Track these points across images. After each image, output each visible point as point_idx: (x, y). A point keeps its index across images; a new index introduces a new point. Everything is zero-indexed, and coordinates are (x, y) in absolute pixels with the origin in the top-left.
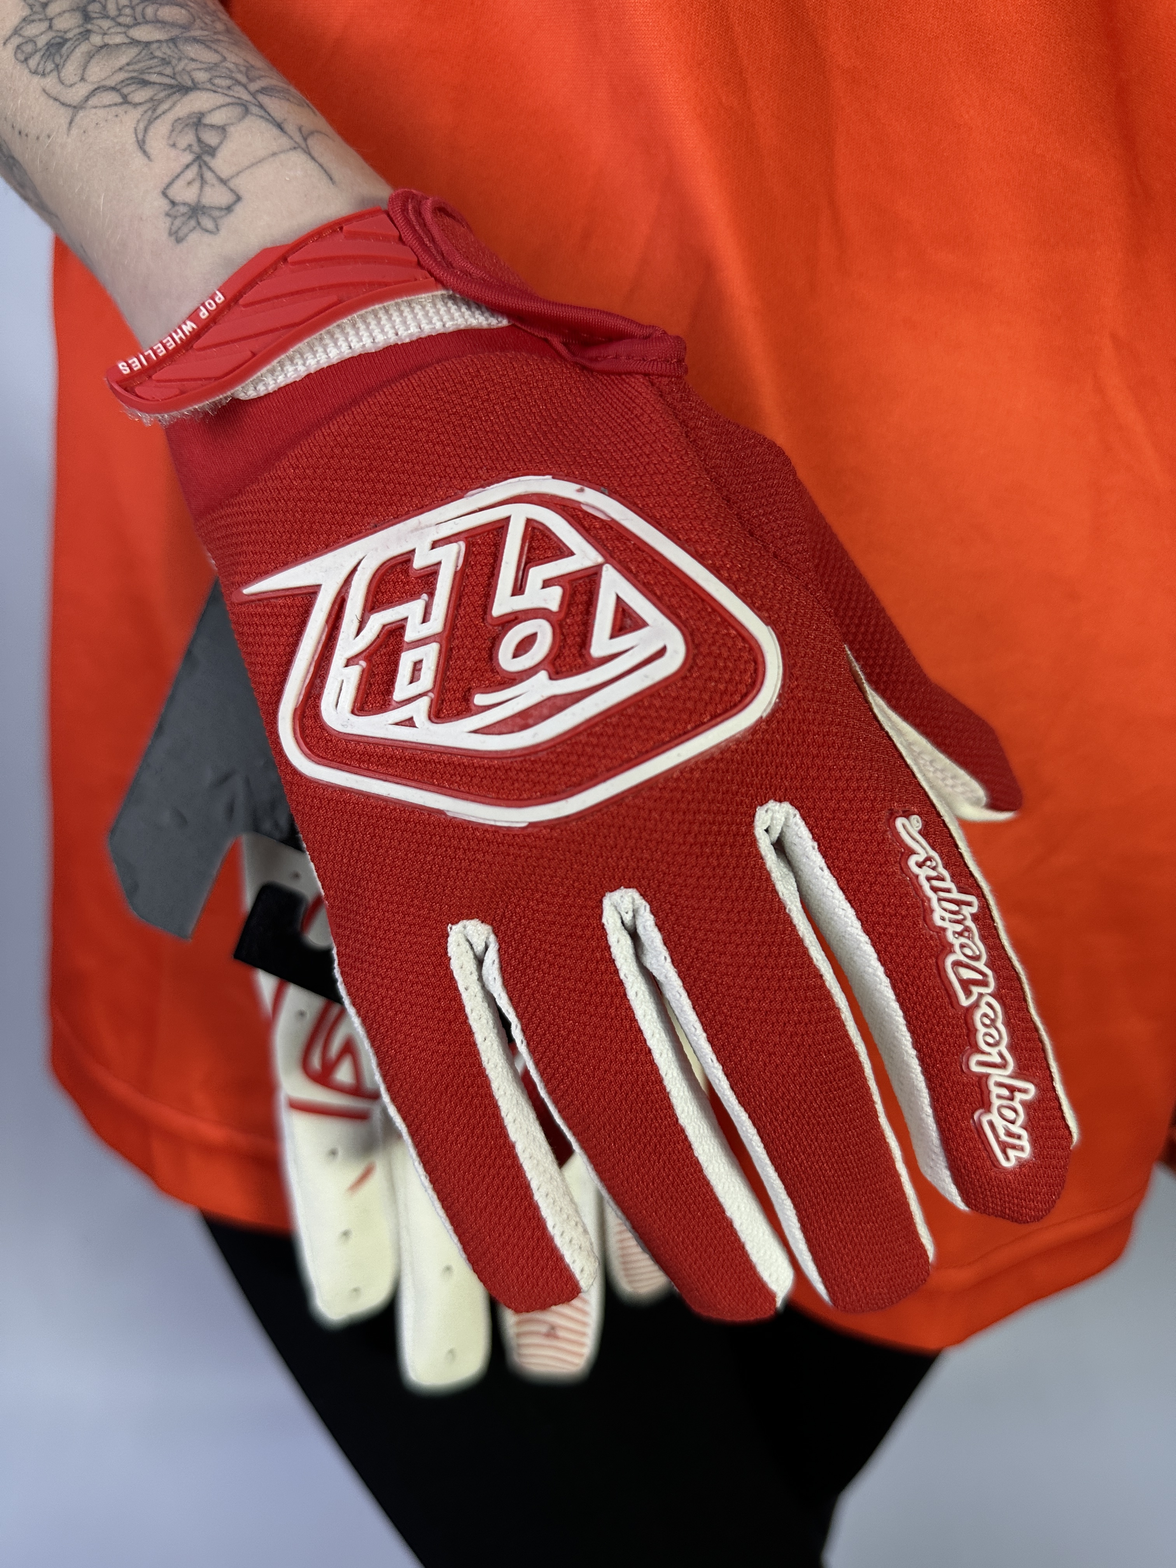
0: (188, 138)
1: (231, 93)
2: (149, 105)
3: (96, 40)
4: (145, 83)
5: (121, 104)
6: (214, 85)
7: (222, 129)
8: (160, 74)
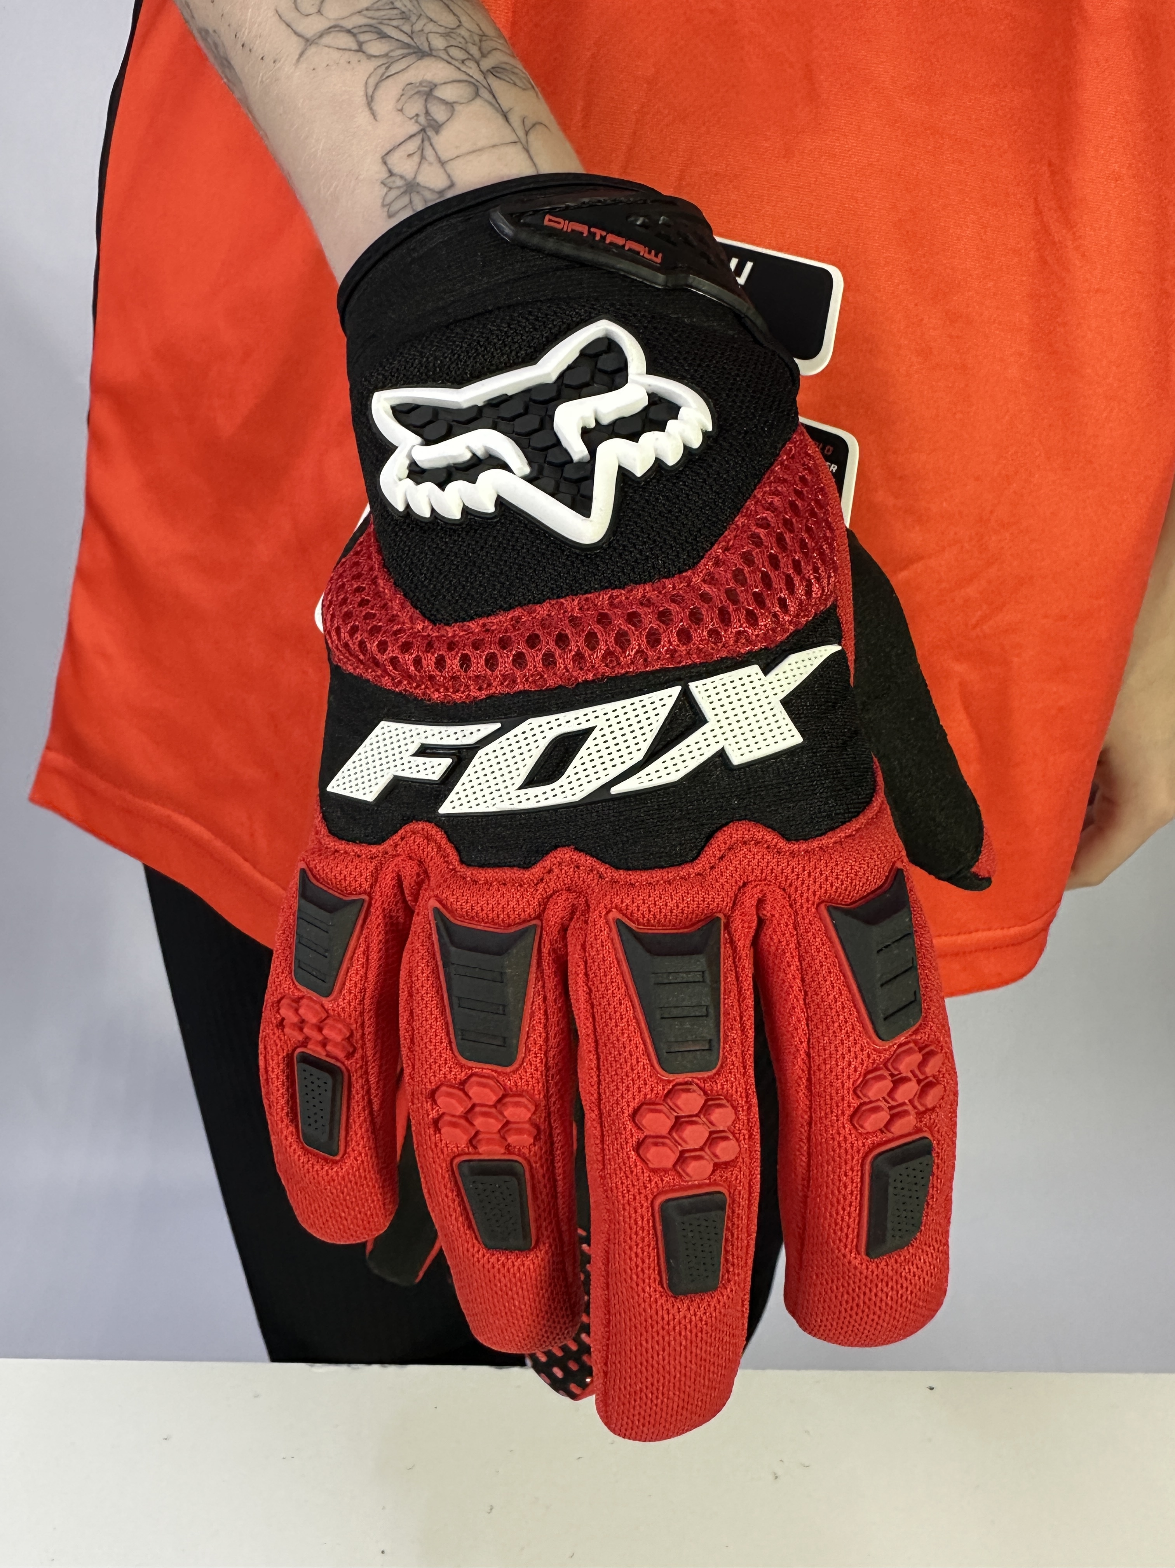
0: (415, 107)
1: (464, 69)
2: (384, 60)
5: (356, 51)
6: (449, 55)
7: (450, 106)
8: (398, 28)
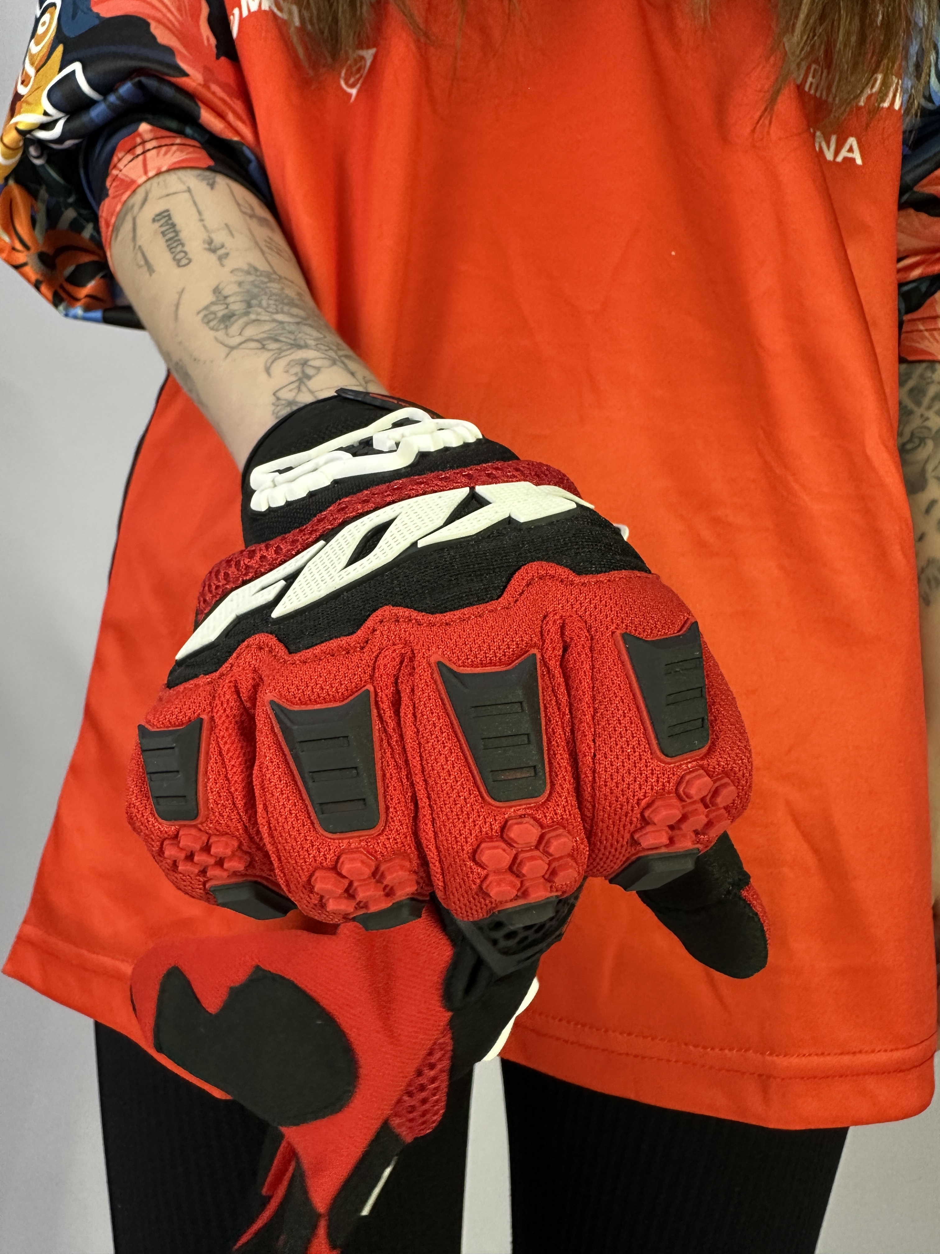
1: (326, 353)
2: (277, 351)
3: (253, 317)
4: (277, 340)
5: (261, 349)
6: (317, 347)
7: (318, 368)
8: (286, 337)
